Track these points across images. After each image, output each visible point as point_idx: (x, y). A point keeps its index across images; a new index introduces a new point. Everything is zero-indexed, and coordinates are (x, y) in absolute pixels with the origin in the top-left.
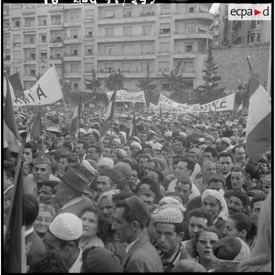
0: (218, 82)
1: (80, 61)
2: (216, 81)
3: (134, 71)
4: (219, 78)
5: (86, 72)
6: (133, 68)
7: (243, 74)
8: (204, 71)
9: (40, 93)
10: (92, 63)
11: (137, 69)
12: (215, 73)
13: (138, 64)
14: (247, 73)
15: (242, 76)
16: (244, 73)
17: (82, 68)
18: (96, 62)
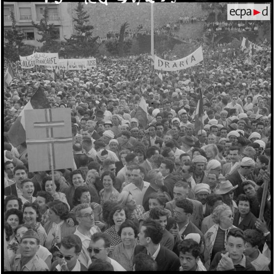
0: (91, 31)
2: (89, 30)
4: (92, 28)
7: (108, 22)
8: (76, 20)
9: (193, 59)
12: (86, 21)
14: (111, 21)
15: (107, 23)
16: (109, 20)
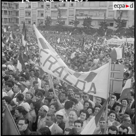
1: (67, 10)
3: (95, 16)
5: (69, 15)
6: (95, 14)
10: (73, 11)
11: (96, 14)
13: (98, 12)
17: (68, 13)
18: (75, 10)
